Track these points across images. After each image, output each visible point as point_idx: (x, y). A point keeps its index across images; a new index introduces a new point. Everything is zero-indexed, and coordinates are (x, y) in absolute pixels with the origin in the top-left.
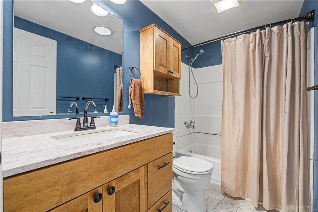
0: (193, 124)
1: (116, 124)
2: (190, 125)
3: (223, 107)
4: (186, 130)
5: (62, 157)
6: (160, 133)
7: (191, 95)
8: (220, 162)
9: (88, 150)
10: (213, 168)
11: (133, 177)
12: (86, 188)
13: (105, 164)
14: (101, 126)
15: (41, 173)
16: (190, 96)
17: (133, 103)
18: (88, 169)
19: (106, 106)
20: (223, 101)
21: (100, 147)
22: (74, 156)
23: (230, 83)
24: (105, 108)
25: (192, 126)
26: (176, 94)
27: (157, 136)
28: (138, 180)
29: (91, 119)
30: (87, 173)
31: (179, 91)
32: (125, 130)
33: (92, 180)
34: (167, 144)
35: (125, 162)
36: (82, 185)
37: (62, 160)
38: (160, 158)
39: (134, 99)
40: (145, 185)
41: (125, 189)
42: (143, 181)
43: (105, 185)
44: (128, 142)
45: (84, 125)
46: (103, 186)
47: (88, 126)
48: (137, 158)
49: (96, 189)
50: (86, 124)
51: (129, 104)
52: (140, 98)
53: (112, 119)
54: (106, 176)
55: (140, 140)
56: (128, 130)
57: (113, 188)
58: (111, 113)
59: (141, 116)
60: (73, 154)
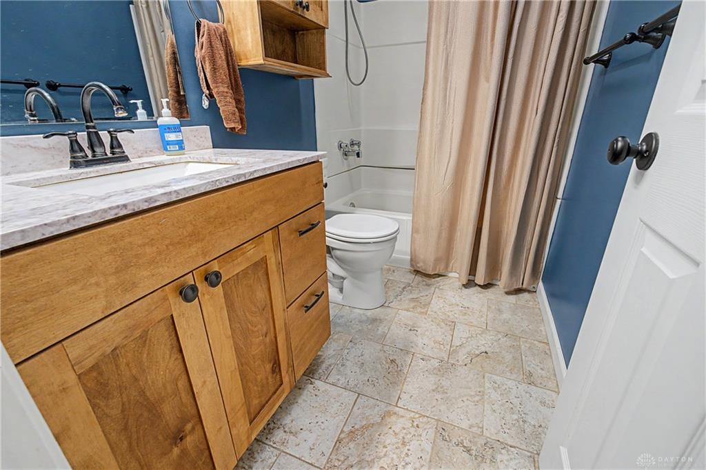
0: (356, 147)
1: (182, 148)
2: (350, 150)
3: (422, 104)
4: (343, 162)
5: (82, 215)
6: (295, 161)
7: (350, 75)
8: (411, 218)
9: (143, 199)
10: (398, 229)
11: (253, 253)
12: (160, 277)
13: (190, 229)
14: (140, 154)
15: (44, 254)
16: (350, 79)
17: (214, 92)
18: (153, 239)
19: (139, 102)
20: (423, 89)
21: (170, 192)
22: (113, 212)
23: (442, 44)
24: (137, 108)
25: (353, 151)
26: (319, 71)
27: (290, 167)
28: (263, 258)
29: (108, 135)
30: (154, 248)
31: (324, 62)
32: (208, 160)
33: (170, 261)
34: (313, 185)
35: (232, 224)
36: (149, 273)
37: (86, 222)
38: (300, 214)
39: (215, 82)
40: (276, 266)
41: (240, 276)
42: (273, 260)
43: (197, 270)
44: (232, 180)
45: (93, 151)
46: (194, 272)
47: (106, 155)
48: (255, 214)
49: (182, 279)
50: (99, 150)
51: (204, 97)
52: (230, 79)
53: (165, 134)
54: (197, 253)
55: (256, 175)
56: (216, 160)
57: (218, 275)
58: (160, 121)
59: (240, 127)
60: (110, 208)
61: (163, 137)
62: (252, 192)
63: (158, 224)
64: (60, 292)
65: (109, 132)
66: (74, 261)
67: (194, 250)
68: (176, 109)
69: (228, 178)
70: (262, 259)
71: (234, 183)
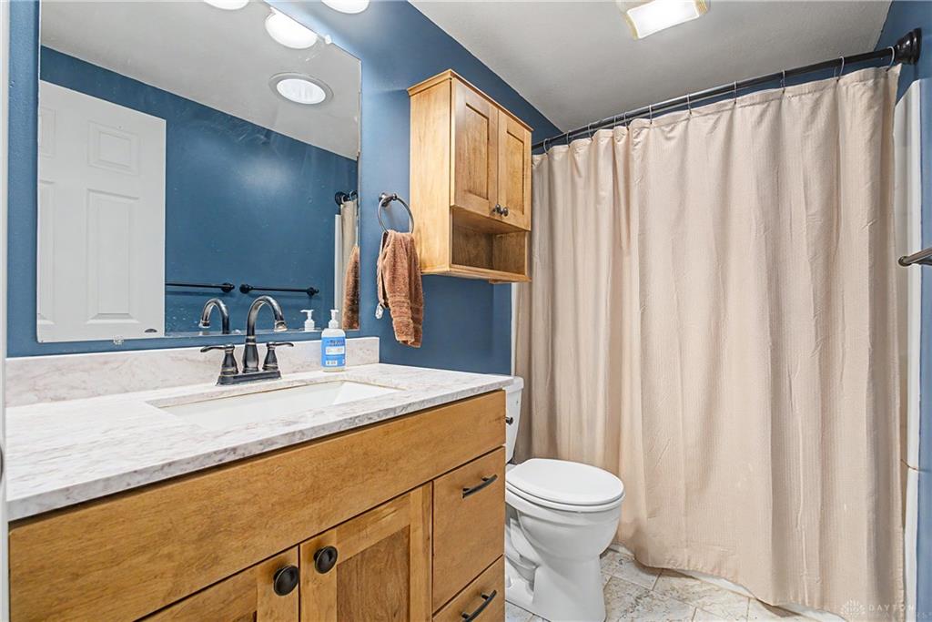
1: (341, 364)
5: (181, 460)
6: (467, 390)
9: (258, 441)
10: (622, 494)
11: (391, 520)
12: (253, 551)
13: (308, 482)
14: (295, 369)
15: (121, 509)
17: (389, 302)
18: (258, 495)
19: (310, 312)
21: (294, 433)
22: (218, 457)
24: (306, 318)
26: (516, 275)
27: (459, 399)
28: (405, 528)
29: (266, 348)
30: (256, 507)
31: (523, 266)
33: (271, 528)
34: (491, 422)
35: (368, 476)
36: (240, 544)
37: (182, 470)
38: (468, 462)
39: (393, 292)
40: (424, 543)
41: (367, 555)
42: (420, 532)
43: (306, 542)
44: (376, 417)
45: (246, 366)
46: (301, 545)
47: (258, 370)
48: (402, 463)
49: (282, 554)
50: (251, 365)
51: (379, 306)
52: (410, 287)
53: (327, 348)
54: (311, 517)
55: (410, 410)
56: (374, 381)
57: (332, 553)
58: (326, 333)
59: (413, 340)
60: (215, 453)
61: (324, 351)
62: (400, 433)
63: (269, 474)
64: (121, 565)
65: (268, 345)
66: (153, 521)
67: (306, 513)
68: (348, 318)
69: (372, 413)
70: (403, 531)
71: (378, 420)
